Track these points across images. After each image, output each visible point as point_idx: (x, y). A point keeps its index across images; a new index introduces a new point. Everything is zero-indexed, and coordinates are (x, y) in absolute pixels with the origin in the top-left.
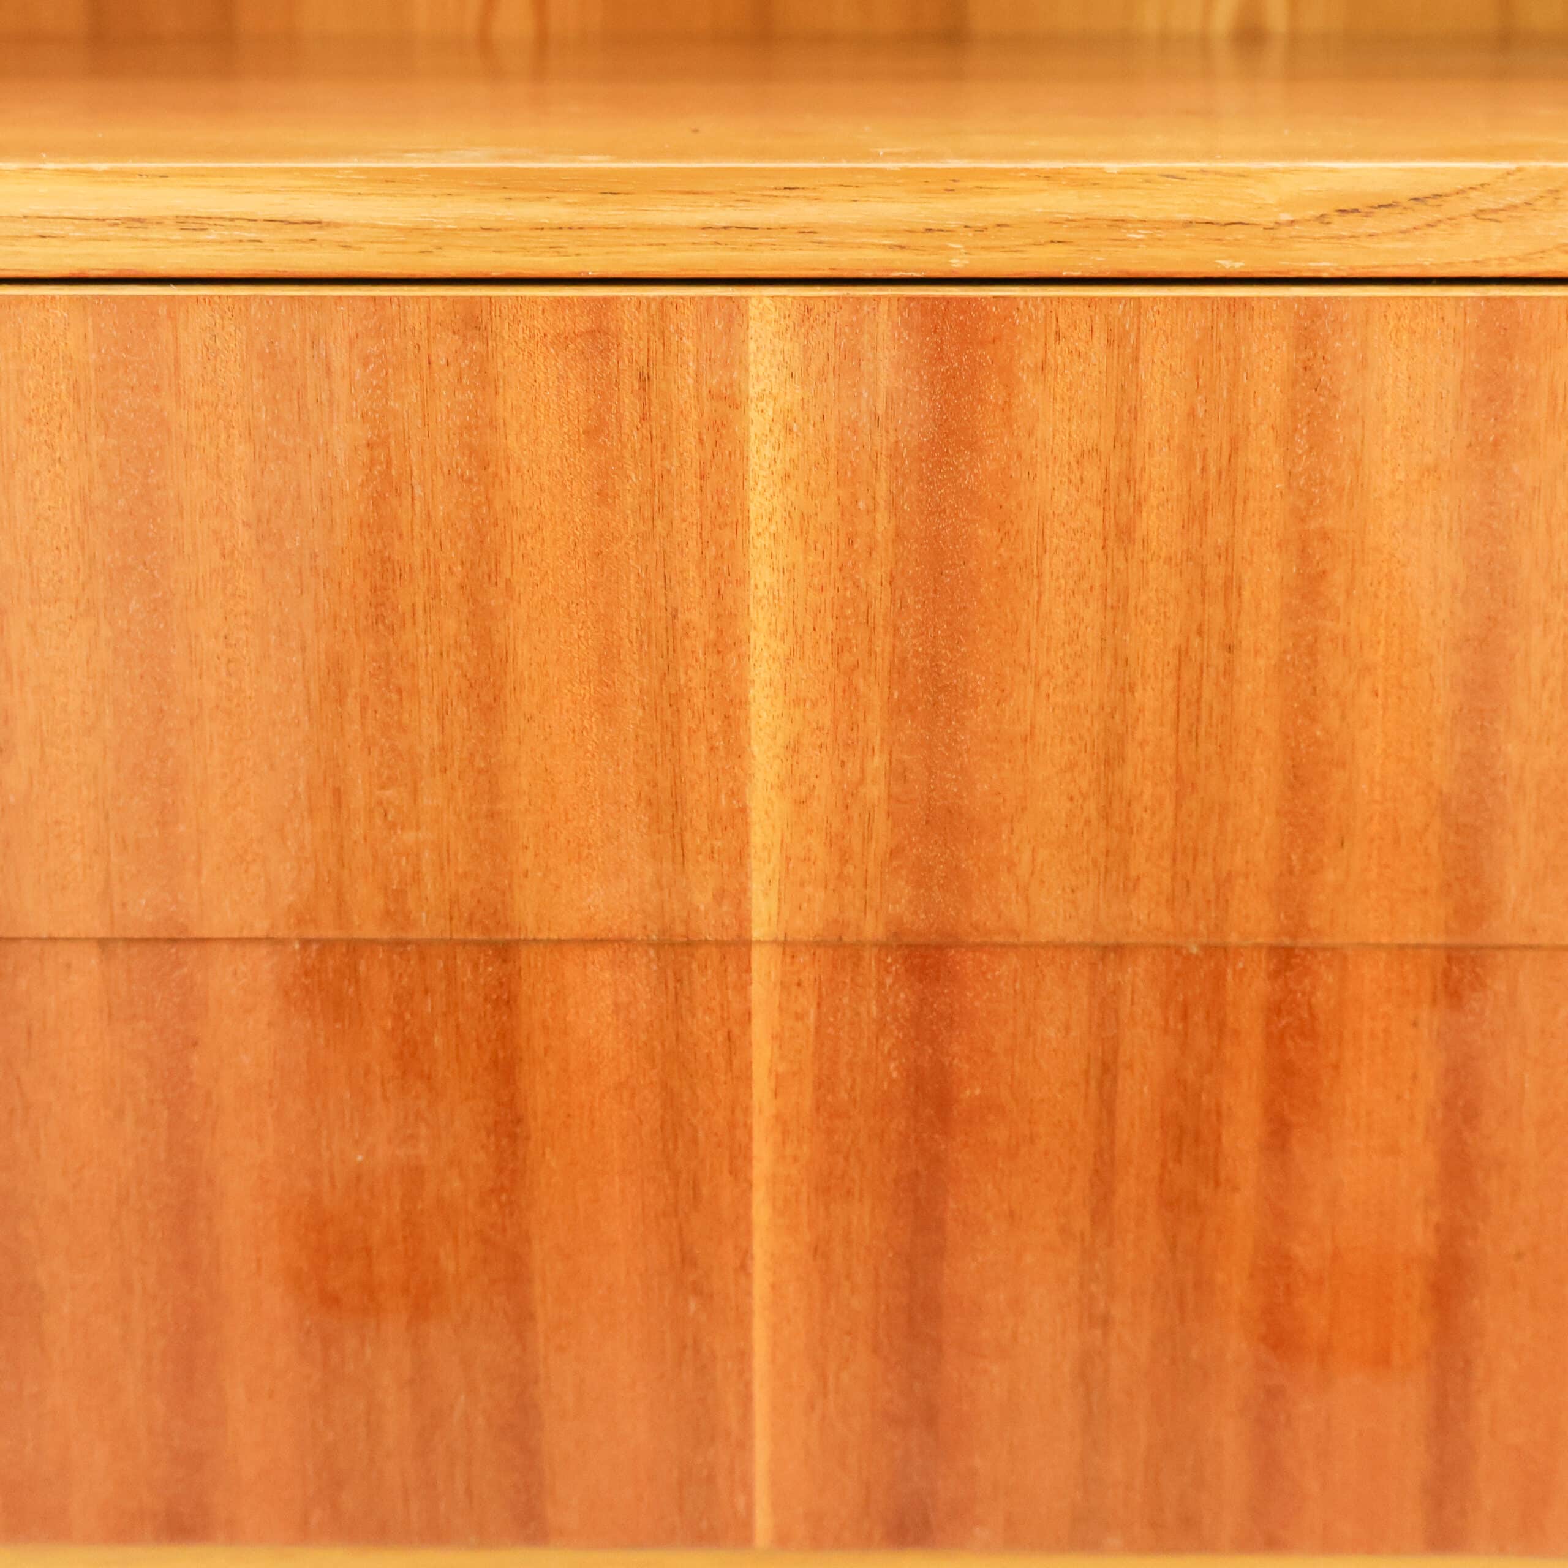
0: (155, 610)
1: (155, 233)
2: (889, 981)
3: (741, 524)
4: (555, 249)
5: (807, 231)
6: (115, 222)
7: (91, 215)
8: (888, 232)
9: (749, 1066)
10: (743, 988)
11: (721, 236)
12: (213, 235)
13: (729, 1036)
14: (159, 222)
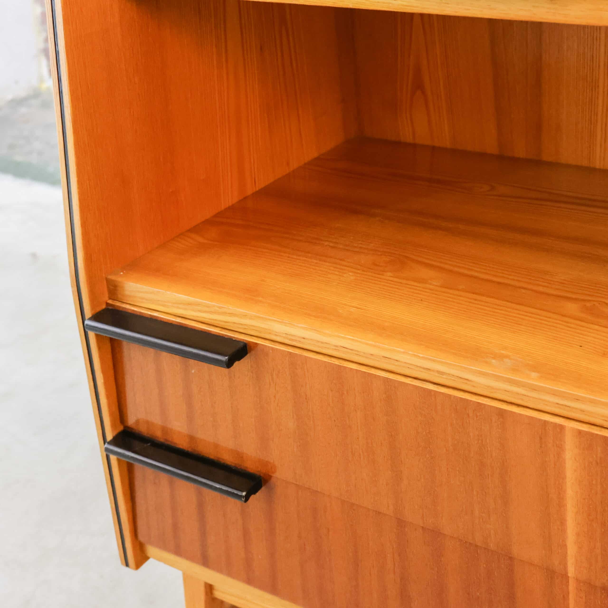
0: (432, 458)
1: (432, 373)
2: (603, 597)
3: (564, 478)
4: (522, 400)
5: (582, 411)
6: (424, 368)
7: (419, 365)
8: (603, 416)
9: (569, 604)
10: (567, 586)
11: (561, 407)
12: (445, 376)
13: (564, 596)
14: (433, 371)
